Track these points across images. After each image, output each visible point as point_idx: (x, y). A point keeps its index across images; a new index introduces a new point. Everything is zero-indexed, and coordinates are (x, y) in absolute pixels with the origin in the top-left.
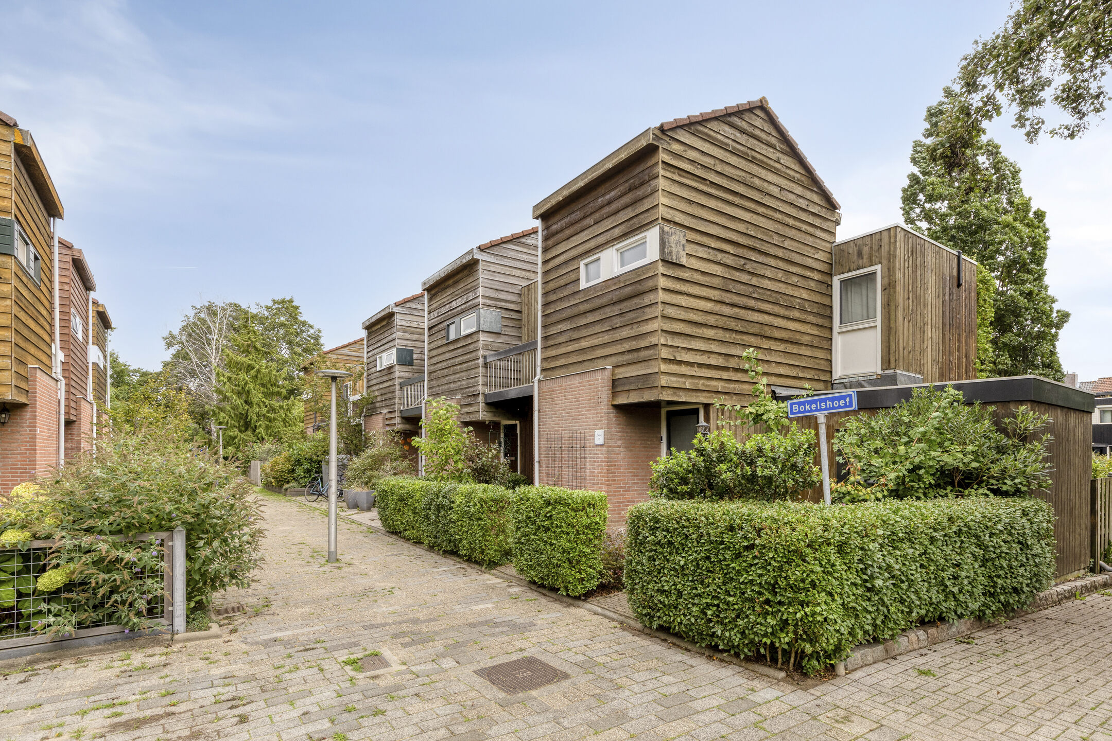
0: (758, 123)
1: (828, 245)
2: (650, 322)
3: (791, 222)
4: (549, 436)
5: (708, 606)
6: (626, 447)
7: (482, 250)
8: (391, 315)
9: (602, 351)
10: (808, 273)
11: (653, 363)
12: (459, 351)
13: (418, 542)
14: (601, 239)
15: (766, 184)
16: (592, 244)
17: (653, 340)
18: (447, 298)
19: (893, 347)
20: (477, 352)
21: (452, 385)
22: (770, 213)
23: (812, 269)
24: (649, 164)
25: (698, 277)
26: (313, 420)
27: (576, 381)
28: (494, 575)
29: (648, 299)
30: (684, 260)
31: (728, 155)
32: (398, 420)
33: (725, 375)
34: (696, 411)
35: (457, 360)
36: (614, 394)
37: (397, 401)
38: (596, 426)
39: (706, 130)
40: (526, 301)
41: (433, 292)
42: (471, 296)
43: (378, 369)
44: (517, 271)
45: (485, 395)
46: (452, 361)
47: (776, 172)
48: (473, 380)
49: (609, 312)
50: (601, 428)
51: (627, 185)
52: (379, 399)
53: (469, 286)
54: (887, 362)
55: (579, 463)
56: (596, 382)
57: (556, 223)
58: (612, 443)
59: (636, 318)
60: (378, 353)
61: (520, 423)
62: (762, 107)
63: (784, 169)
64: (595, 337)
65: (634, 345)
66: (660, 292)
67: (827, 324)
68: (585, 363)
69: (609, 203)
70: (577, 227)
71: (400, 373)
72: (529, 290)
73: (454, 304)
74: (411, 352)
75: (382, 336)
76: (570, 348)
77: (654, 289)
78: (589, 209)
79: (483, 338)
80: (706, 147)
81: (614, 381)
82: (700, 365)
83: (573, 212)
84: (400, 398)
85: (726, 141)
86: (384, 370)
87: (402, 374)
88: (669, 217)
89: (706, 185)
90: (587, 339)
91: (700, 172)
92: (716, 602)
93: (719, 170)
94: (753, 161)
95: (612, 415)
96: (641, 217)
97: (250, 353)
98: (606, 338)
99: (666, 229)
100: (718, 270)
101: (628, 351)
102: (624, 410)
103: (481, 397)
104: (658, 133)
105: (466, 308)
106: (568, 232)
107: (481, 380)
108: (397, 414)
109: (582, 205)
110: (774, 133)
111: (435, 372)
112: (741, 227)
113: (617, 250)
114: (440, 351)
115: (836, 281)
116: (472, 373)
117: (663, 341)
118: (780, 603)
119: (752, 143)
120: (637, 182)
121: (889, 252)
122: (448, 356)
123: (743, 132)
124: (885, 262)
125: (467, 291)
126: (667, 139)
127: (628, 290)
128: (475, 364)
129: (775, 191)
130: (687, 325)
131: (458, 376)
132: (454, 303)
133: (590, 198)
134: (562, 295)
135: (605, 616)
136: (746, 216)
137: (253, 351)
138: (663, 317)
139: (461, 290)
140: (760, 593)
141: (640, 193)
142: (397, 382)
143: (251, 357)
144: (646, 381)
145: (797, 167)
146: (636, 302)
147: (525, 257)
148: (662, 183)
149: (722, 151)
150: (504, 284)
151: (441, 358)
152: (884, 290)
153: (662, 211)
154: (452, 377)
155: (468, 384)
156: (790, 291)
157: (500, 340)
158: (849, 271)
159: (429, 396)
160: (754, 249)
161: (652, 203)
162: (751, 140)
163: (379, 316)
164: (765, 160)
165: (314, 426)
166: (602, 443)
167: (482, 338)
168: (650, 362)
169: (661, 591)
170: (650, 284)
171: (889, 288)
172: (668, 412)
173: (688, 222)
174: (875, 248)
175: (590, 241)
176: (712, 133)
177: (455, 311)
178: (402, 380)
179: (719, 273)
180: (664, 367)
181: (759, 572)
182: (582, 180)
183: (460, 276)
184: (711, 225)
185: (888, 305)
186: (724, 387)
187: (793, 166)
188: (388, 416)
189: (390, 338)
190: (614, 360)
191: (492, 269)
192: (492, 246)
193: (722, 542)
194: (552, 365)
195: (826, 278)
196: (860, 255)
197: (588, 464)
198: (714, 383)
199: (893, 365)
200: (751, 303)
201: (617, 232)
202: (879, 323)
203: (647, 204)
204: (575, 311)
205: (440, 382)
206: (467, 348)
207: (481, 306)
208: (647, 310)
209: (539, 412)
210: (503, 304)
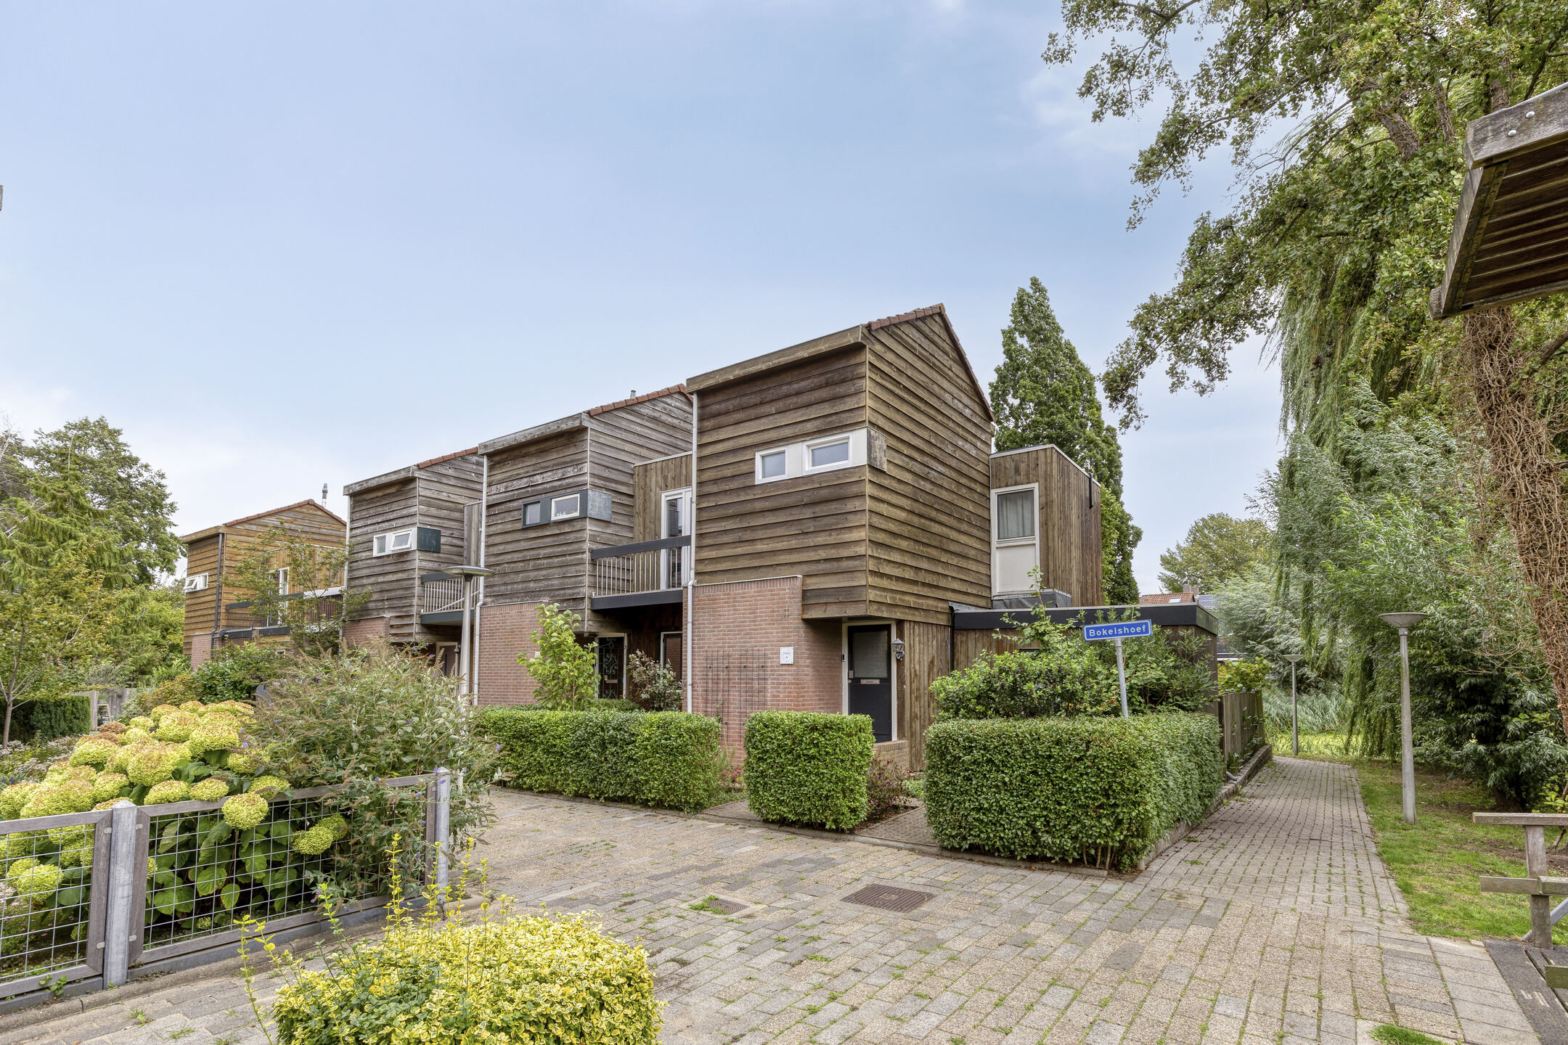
0: (936, 329)
1: (986, 457)
2: (855, 530)
3: (961, 431)
4: (710, 654)
5: (1036, 818)
6: (814, 667)
7: (591, 417)
8: (409, 481)
9: (788, 557)
10: (973, 486)
11: (859, 574)
12: (547, 540)
13: (552, 791)
14: (787, 432)
15: (942, 392)
16: (773, 435)
17: (861, 550)
18: (526, 470)
19: (1051, 567)
20: (582, 545)
21: (532, 585)
22: (945, 421)
23: (975, 481)
24: (853, 362)
25: (894, 485)
26: (213, 624)
27: (752, 590)
28: (704, 819)
29: (851, 506)
30: (885, 467)
31: (915, 359)
32: (416, 629)
33: (915, 589)
34: (888, 628)
35: (542, 552)
36: (805, 607)
37: (415, 601)
38: (783, 642)
39: (900, 333)
40: (642, 483)
41: (497, 458)
42: (571, 472)
43: (375, 553)
44: (629, 445)
45: (592, 601)
46: (532, 553)
47: (950, 381)
48: (573, 579)
49: (796, 514)
50: (790, 645)
51: (823, 379)
52: (375, 597)
53: (567, 459)
54: (1046, 581)
55: (756, 686)
56: (782, 592)
57: (719, 403)
58: (802, 662)
59: (832, 524)
60: (375, 532)
61: (629, 636)
62: (938, 314)
63: (955, 378)
64: (777, 540)
65: (833, 553)
66: (868, 499)
67: (986, 539)
68: (762, 569)
69: (798, 393)
70: (752, 412)
71: (419, 562)
72: (646, 471)
73: (539, 479)
74: (437, 535)
75: (386, 509)
76: (739, 550)
77: (861, 496)
78: (769, 395)
79: (590, 527)
80: (899, 350)
81: (804, 592)
82: (898, 579)
83: (745, 395)
84: (420, 597)
85: (914, 344)
86: (388, 556)
87: (424, 564)
88: (873, 420)
89: (900, 388)
90: (765, 542)
91: (894, 375)
92: (1045, 813)
93: (909, 374)
94: (933, 367)
95: (802, 630)
96: (843, 415)
97: (66, 512)
98: (794, 543)
99: (872, 432)
100: (907, 477)
101: (825, 560)
102: (814, 625)
103: (587, 601)
104: (866, 331)
105: (560, 486)
106: (737, 416)
107: (587, 580)
108: (415, 620)
109: (758, 389)
110: (948, 341)
111: (498, 565)
112: (926, 435)
113: (808, 446)
114: (509, 537)
115: (994, 494)
116: (572, 571)
117: (870, 552)
118: (1116, 805)
119: (932, 348)
120: (837, 377)
121: (1046, 471)
122: (524, 545)
123: (927, 337)
124: (1042, 481)
125: (565, 465)
126: (872, 339)
127: (824, 493)
128: (578, 559)
129: (948, 398)
130: (888, 535)
131: (544, 572)
132: (538, 477)
133: (771, 383)
134: (727, 488)
135: (888, 846)
136: (929, 423)
137: (72, 509)
138: (871, 526)
139: (553, 462)
140: (1094, 799)
141: (840, 390)
142: (416, 574)
143: (68, 518)
144: (848, 594)
145: (964, 376)
146: (833, 508)
147: (639, 429)
148: (868, 385)
149: (911, 355)
150: (614, 461)
151: (510, 548)
152: (1041, 509)
153: (867, 415)
154: (532, 575)
155: (562, 584)
156: (960, 503)
157: (609, 531)
158: (1007, 486)
159: (485, 596)
160: (935, 458)
161: (858, 403)
162: (932, 345)
163: (385, 480)
164: (942, 367)
165: (214, 634)
166: (791, 661)
167: (588, 528)
168: (855, 574)
169: (979, 809)
170: (855, 489)
171: (1045, 507)
172: (850, 628)
173: (888, 426)
174: (1032, 466)
175: (771, 432)
176: (904, 336)
177: (540, 487)
178: (424, 573)
179: (910, 482)
180: (872, 580)
181: (1093, 780)
182: (764, 362)
183: (549, 444)
184: (904, 431)
185: (1045, 524)
186: (915, 602)
187: (961, 376)
188: (393, 622)
189: (405, 512)
190: (806, 568)
191: (601, 440)
192: (604, 412)
193: (1050, 757)
194: (710, 568)
195: (986, 491)
196: (1017, 471)
197: (769, 686)
198: (907, 598)
199: (1052, 584)
200: (933, 514)
201: (810, 427)
202: (1037, 542)
203: (850, 403)
204: (748, 508)
205: (507, 579)
206: (562, 537)
207: (588, 486)
208: (851, 517)
209: (693, 624)
210: (613, 486)
